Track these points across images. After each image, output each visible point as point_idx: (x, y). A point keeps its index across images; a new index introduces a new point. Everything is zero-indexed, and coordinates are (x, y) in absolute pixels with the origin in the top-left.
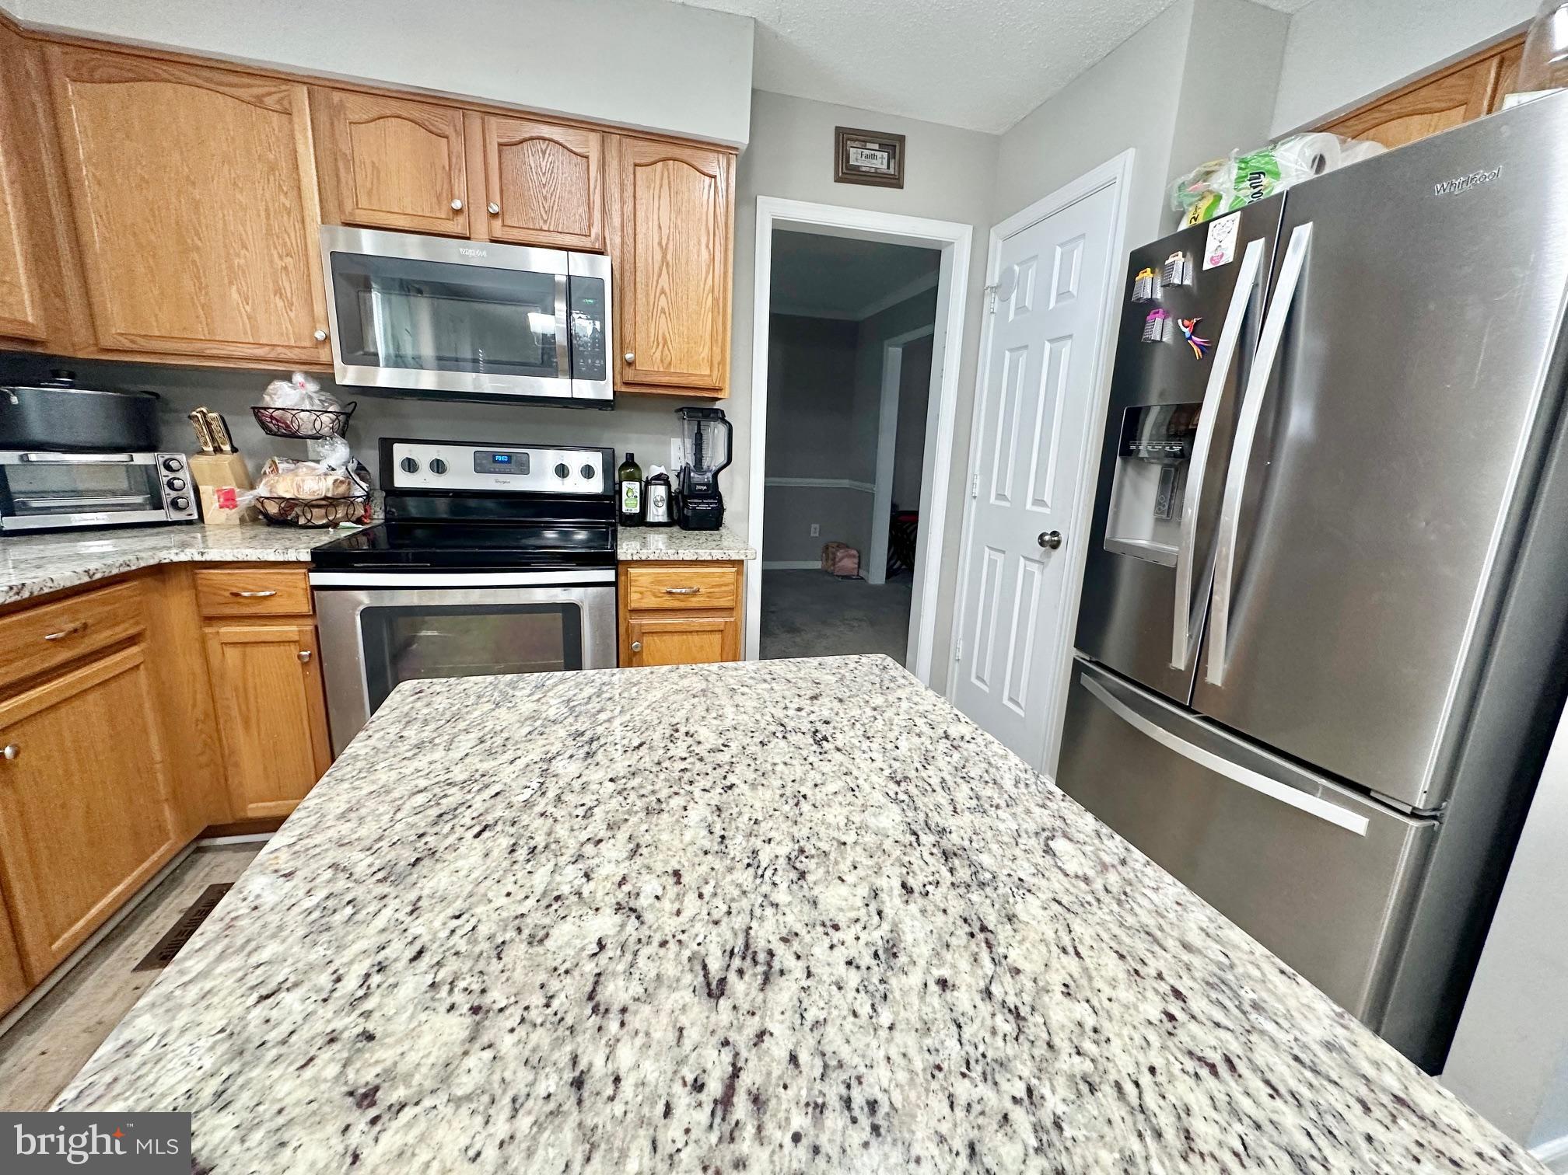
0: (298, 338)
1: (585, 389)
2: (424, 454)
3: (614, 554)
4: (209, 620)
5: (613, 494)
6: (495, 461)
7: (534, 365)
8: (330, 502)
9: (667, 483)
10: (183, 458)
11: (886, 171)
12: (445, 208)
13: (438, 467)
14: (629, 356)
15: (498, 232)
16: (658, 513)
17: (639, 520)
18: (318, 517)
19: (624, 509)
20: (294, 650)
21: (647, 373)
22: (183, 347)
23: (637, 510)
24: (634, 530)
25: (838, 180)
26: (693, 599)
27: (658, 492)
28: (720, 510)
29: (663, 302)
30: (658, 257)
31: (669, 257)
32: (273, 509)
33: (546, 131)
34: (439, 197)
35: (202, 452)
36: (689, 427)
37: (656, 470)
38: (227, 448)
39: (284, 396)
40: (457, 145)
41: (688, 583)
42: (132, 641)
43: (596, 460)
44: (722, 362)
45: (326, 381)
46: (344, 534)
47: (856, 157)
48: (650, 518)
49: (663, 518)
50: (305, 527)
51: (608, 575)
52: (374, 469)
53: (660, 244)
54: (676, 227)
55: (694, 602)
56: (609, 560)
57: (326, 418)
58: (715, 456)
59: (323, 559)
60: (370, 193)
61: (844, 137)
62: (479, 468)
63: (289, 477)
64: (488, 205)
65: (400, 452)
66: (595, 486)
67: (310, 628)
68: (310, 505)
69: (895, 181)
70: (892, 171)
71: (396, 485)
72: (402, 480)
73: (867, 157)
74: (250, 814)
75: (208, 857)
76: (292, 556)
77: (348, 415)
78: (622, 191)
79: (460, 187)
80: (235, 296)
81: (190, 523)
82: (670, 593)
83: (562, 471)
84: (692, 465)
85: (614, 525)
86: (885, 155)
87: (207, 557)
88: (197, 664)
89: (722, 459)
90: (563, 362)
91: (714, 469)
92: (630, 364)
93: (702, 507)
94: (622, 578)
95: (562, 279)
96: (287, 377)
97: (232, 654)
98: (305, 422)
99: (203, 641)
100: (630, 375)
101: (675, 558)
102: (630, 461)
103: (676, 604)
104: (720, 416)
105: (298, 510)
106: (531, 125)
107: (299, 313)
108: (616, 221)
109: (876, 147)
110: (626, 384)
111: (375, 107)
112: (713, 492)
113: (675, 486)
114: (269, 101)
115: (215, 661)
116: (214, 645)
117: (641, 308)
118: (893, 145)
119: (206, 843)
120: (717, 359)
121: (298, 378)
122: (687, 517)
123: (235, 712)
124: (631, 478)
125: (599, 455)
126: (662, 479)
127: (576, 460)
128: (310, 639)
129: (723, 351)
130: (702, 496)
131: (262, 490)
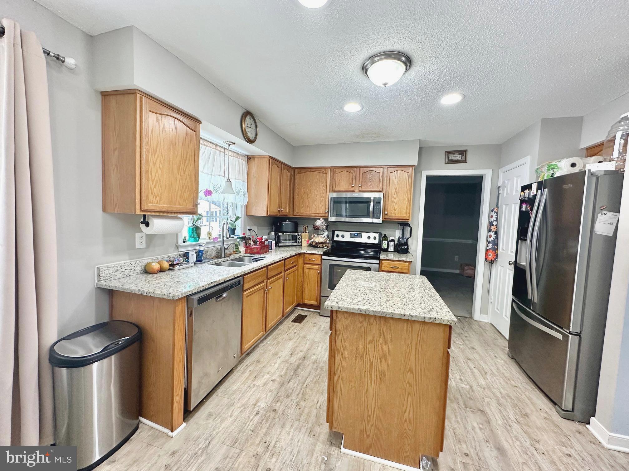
0: (323, 212)
1: (376, 221)
2: (340, 233)
3: (379, 257)
4: (305, 263)
5: (380, 244)
6: (355, 235)
7: (365, 216)
8: (323, 243)
9: (394, 241)
10: (301, 234)
11: (461, 159)
12: (351, 186)
13: (343, 236)
14: (386, 213)
15: (360, 189)
16: (391, 249)
17: (386, 250)
18: (321, 246)
19: (383, 247)
20: (317, 271)
21: (390, 216)
22: (305, 214)
23: (386, 248)
24: (385, 253)
25: (446, 164)
26: (398, 270)
27: (392, 244)
28: (408, 248)
29: (395, 200)
30: (394, 190)
31: (397, 191)
32: (314, 244)
33: (372, 169)
34: (350, 184)
35: (303, 233)
36: (401, 227)
37: (391, 238)
38: (307, 232)
39: (319, 223)
40: (354, 174)
41: (396, 266)
42: (295, 266)
43: (377, 235)
44: (409, 213)
45: (326, 219)
46: (325, 250)
47: (451, 157)
48: (389, 250)
49: (393, 250)
50: (318, 248)
51: (377, 262)
52: (330, 236)
53: (395, 188)
54: (399, 184)
55: (397, 270)
56: (378, 258)
57: (324, 226)
58: (407, 235)
59: (325, 254)
60: (338, 185)
61: (448, 153)
62: (351, 236)
63: (317, 238)
64: (359, 185)
65: (336, 233)
66: (376, 241)
67: (320, 267)
68: (320, 243)
69: (464, 161)
70: (463, 159)
71: (335, 240)
72: (336, 239)
73: (455, 157)
74: (305, 302)
75: (297, 310)
76: (319, 253)
77: (328, 226)
78: (387, 178)
79: (354, 182)
80: (314, 205)
81: (300, 246)
82: (391, 267)
83: (369, 238)
84: (401, 237)
85: (380, 251)
86: (461, 155)
87: (307, 252)
88: (301, 271)
89: (409, 236)
90: (371, 215)
91: (406, 238)
92: (386, 215)
93: (402, 248)
94: (381, 263)
95: (372, 199)
96: (319, 219)
97: (307, 270)
98: (321, 227)
99: (303, 267)
100: (386, 217)
101: (393, 259)
102: (385, 236)
103: (393, 270)
104: (408, 225)
105: (318, 244)
106: (368, 168)
107: (323, 208)
108: (385, 184)
109: (458, 154)
110: (385, 219)
111: (340, 170)
112: (406, 244)
113: (396, 242)
114: (324, 172)
115: (305, 271)
116: (305, 268)
117: (390, 202)
118: (463, 153)
119: (296, 308)
120: (408, 212)
121: (321, 219)
122: (399, 250)
123: (306, 282)
124: (385, 240)
125: (378, 235)
126: (393, 240)
127: (372, 235)
128: (320, 269)
129: (409, 211)
130: (403, 245)
131: (312, 240)
